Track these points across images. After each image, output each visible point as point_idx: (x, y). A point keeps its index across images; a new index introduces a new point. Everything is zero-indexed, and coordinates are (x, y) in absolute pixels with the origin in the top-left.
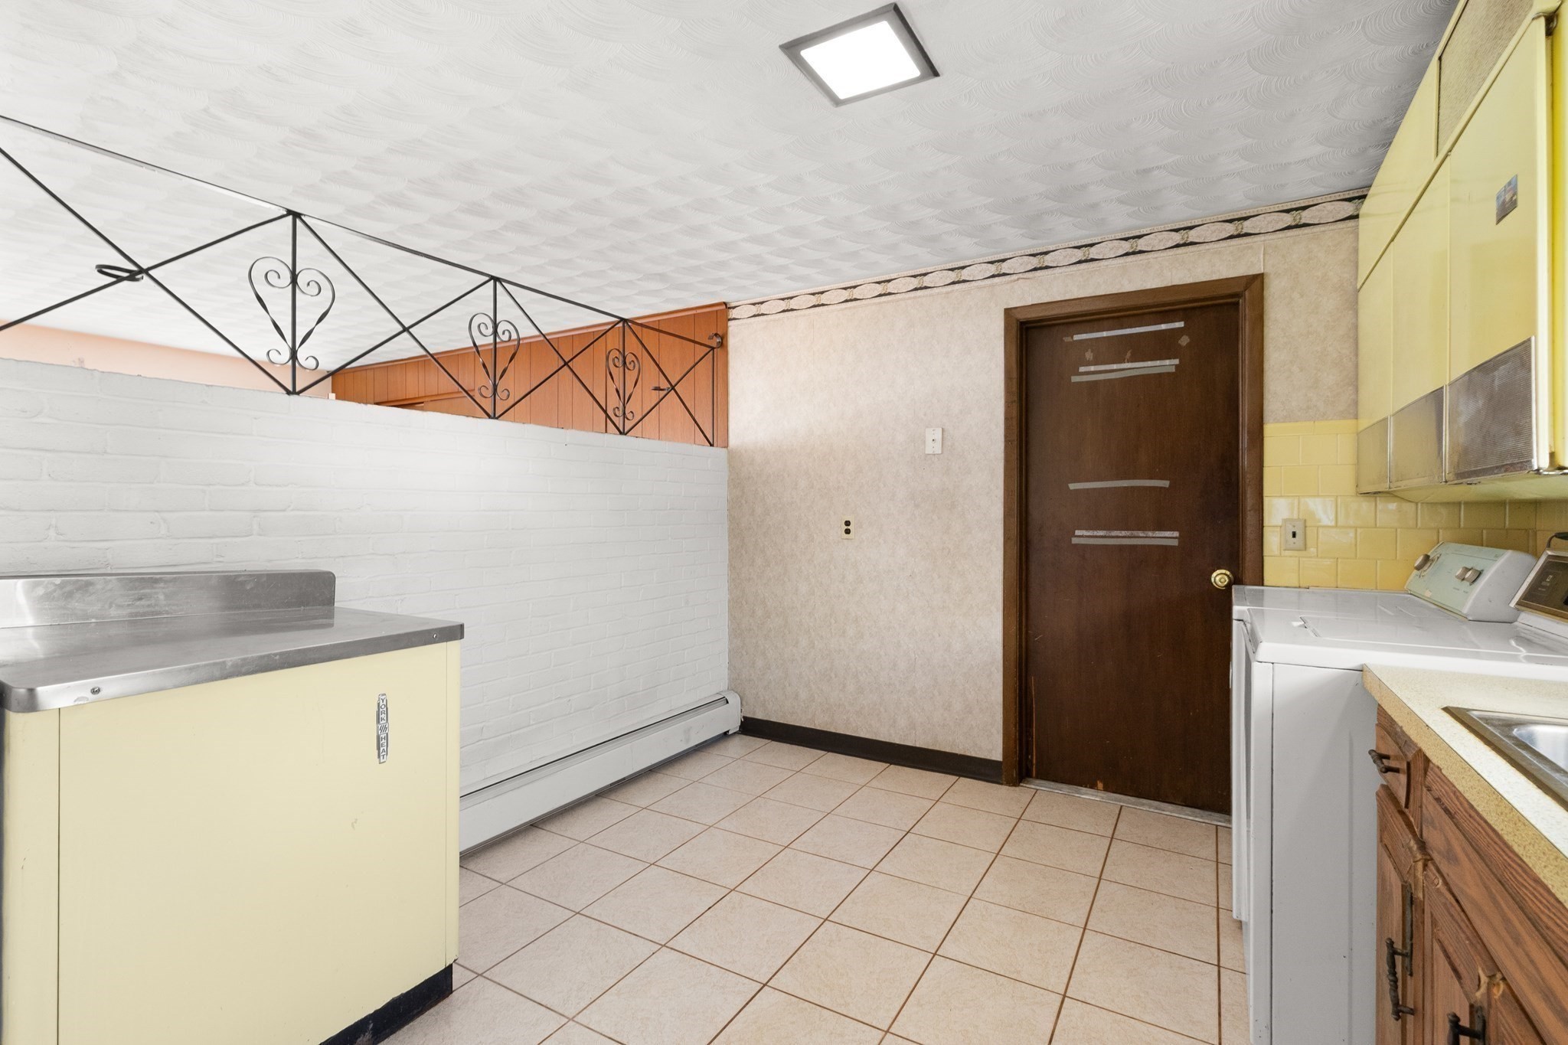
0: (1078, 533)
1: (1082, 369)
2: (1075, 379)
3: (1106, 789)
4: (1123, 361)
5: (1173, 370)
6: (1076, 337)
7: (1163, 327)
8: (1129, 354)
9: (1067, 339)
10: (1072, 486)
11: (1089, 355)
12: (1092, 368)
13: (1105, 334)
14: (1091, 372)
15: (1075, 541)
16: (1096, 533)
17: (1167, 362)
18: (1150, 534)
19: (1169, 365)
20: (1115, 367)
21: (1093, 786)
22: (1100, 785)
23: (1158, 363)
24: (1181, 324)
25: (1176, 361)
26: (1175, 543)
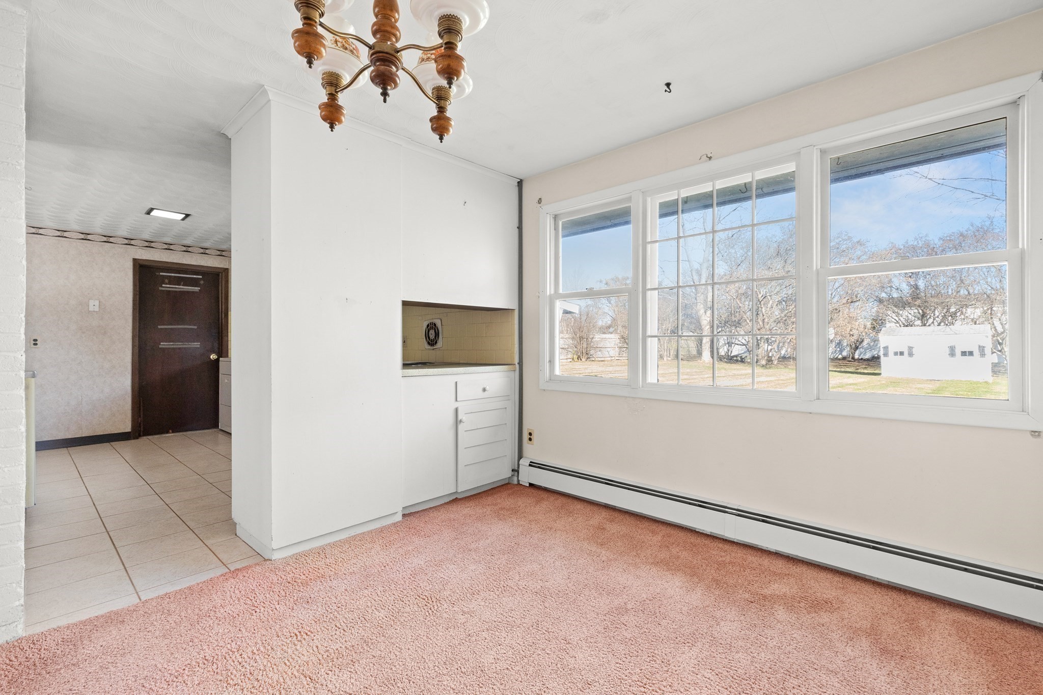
0: (161, 343)
1: (163, 285)
2: (160, 288)
3: (173, 432)
4: (180, 285)
5: (198, 291)
6: (161, 274)
7: (195, 276)
8: (182, 283)
9: (157, 274)
10: (159, 327)
11: (167, 281)
12: (168, 286)
13: (173, 275)
14: (166, 287)
15: (160, 346)
16: (169, 344)
17: (196, 288)
18: (190, 343)
19: (197, 289)
20: (177, 287)
21: (168, 432)
22: (170, 431)
23: (193, 288)
24: (201, 277)
25: (199, 288)
26: (199, 346)
